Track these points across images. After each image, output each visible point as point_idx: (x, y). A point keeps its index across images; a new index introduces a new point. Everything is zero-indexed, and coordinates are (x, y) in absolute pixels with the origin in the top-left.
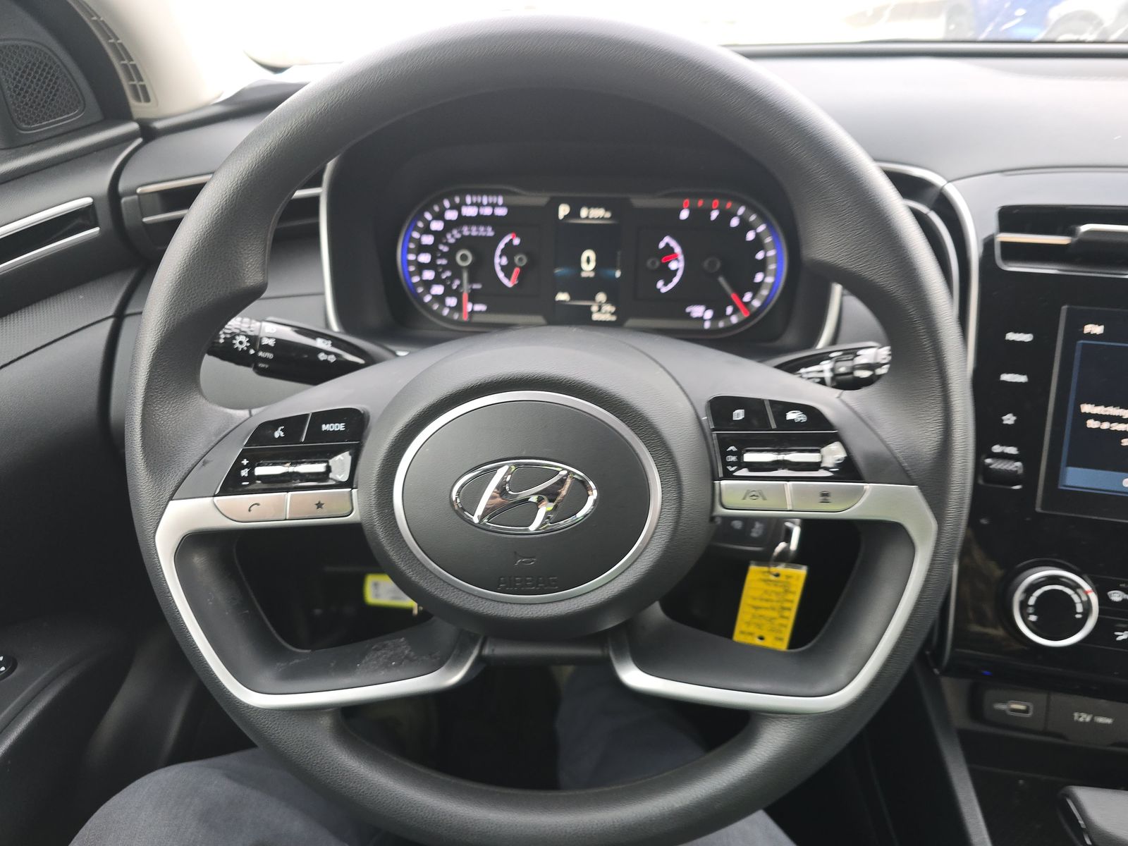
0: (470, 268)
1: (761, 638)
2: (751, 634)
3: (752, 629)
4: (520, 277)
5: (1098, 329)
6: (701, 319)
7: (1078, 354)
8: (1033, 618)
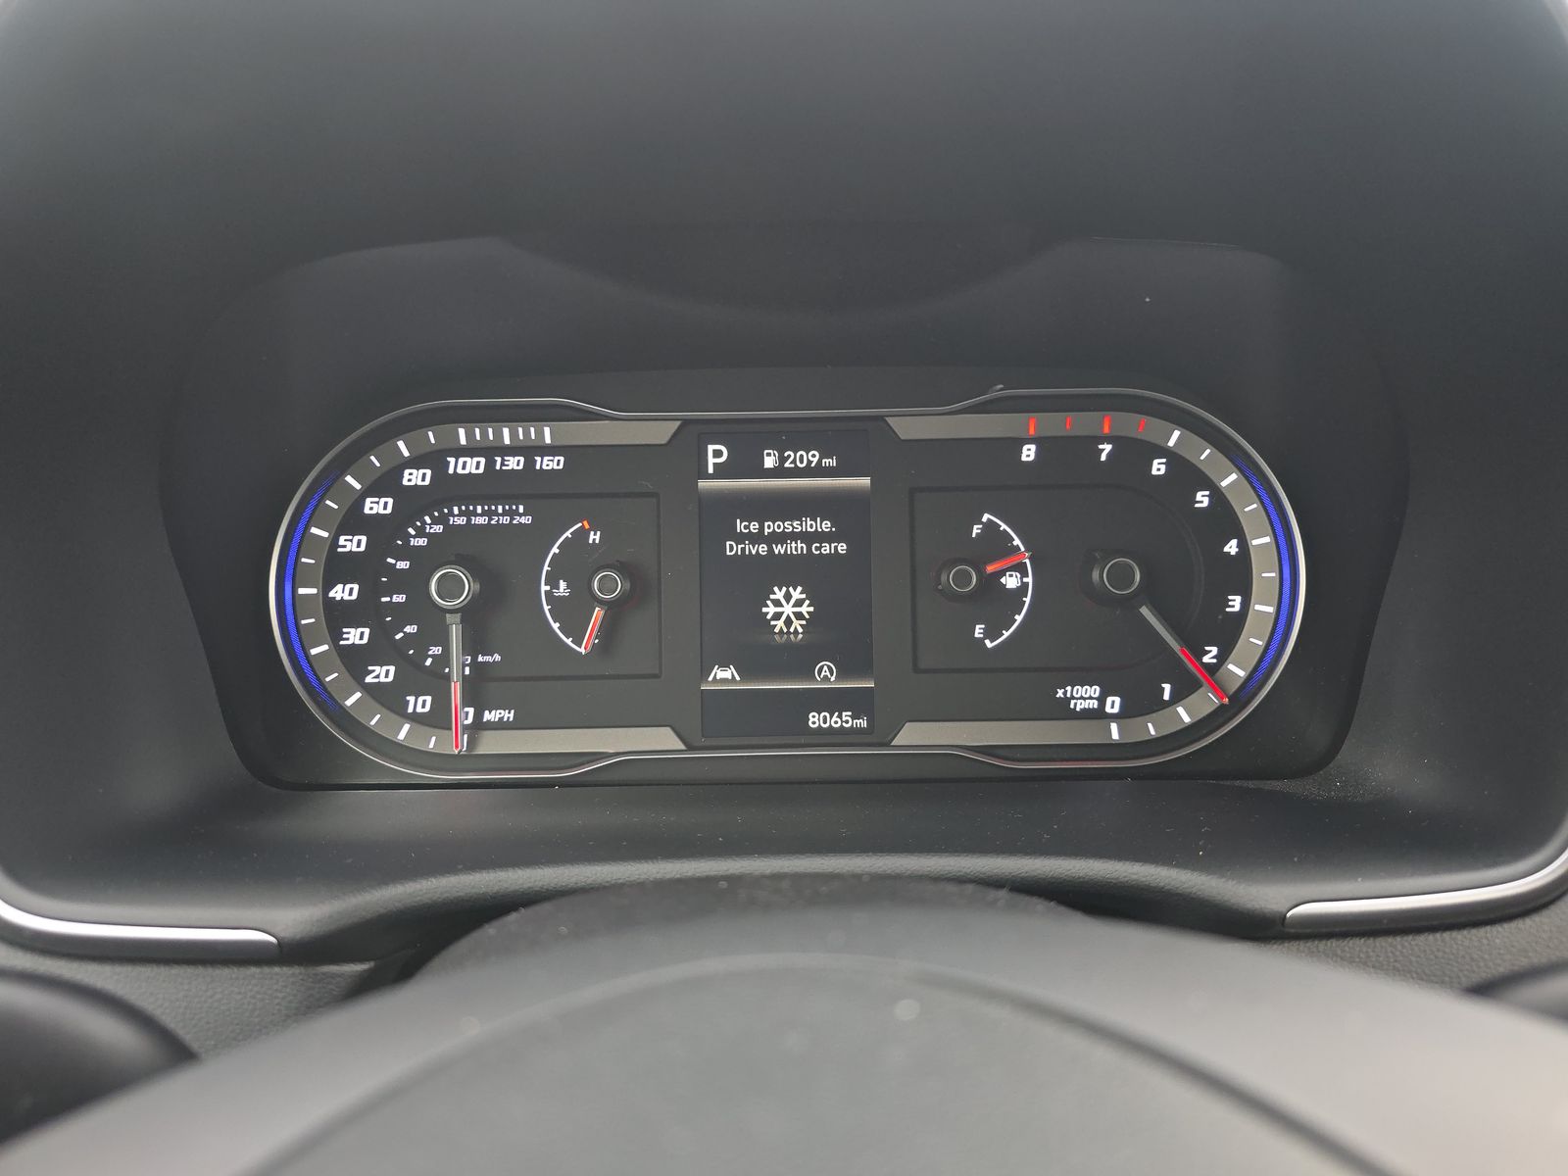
0: (467, 613)
4: (608, 631)
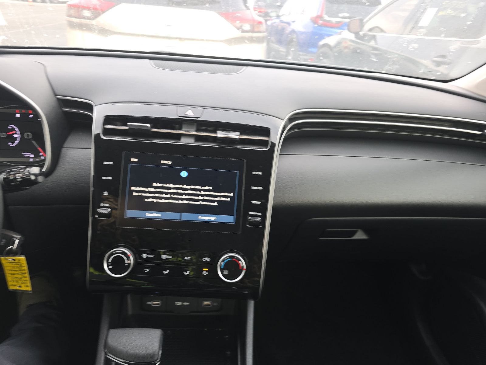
1: (20, 287)
2: (15, 285)
3: (14, 283)
5: (136, 160)
6: (29, 157)
7: (129, 169)
8: (111, 267)
